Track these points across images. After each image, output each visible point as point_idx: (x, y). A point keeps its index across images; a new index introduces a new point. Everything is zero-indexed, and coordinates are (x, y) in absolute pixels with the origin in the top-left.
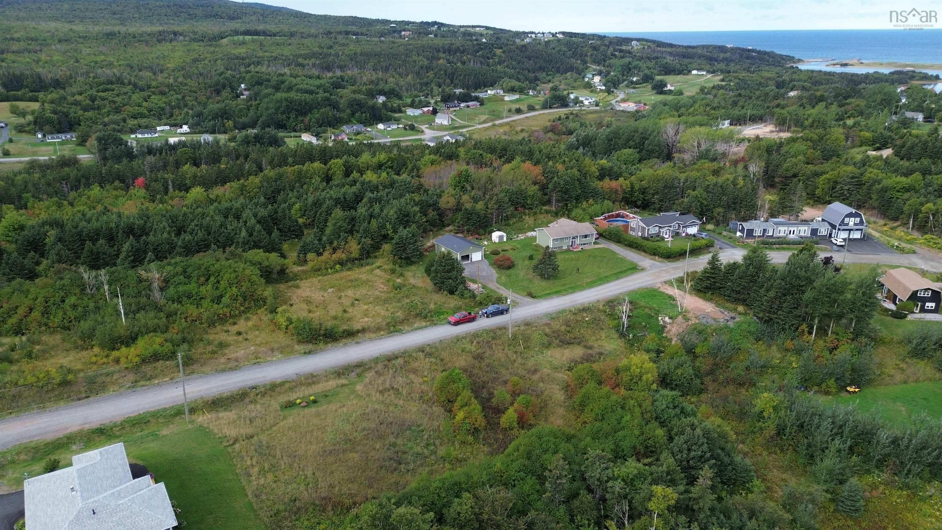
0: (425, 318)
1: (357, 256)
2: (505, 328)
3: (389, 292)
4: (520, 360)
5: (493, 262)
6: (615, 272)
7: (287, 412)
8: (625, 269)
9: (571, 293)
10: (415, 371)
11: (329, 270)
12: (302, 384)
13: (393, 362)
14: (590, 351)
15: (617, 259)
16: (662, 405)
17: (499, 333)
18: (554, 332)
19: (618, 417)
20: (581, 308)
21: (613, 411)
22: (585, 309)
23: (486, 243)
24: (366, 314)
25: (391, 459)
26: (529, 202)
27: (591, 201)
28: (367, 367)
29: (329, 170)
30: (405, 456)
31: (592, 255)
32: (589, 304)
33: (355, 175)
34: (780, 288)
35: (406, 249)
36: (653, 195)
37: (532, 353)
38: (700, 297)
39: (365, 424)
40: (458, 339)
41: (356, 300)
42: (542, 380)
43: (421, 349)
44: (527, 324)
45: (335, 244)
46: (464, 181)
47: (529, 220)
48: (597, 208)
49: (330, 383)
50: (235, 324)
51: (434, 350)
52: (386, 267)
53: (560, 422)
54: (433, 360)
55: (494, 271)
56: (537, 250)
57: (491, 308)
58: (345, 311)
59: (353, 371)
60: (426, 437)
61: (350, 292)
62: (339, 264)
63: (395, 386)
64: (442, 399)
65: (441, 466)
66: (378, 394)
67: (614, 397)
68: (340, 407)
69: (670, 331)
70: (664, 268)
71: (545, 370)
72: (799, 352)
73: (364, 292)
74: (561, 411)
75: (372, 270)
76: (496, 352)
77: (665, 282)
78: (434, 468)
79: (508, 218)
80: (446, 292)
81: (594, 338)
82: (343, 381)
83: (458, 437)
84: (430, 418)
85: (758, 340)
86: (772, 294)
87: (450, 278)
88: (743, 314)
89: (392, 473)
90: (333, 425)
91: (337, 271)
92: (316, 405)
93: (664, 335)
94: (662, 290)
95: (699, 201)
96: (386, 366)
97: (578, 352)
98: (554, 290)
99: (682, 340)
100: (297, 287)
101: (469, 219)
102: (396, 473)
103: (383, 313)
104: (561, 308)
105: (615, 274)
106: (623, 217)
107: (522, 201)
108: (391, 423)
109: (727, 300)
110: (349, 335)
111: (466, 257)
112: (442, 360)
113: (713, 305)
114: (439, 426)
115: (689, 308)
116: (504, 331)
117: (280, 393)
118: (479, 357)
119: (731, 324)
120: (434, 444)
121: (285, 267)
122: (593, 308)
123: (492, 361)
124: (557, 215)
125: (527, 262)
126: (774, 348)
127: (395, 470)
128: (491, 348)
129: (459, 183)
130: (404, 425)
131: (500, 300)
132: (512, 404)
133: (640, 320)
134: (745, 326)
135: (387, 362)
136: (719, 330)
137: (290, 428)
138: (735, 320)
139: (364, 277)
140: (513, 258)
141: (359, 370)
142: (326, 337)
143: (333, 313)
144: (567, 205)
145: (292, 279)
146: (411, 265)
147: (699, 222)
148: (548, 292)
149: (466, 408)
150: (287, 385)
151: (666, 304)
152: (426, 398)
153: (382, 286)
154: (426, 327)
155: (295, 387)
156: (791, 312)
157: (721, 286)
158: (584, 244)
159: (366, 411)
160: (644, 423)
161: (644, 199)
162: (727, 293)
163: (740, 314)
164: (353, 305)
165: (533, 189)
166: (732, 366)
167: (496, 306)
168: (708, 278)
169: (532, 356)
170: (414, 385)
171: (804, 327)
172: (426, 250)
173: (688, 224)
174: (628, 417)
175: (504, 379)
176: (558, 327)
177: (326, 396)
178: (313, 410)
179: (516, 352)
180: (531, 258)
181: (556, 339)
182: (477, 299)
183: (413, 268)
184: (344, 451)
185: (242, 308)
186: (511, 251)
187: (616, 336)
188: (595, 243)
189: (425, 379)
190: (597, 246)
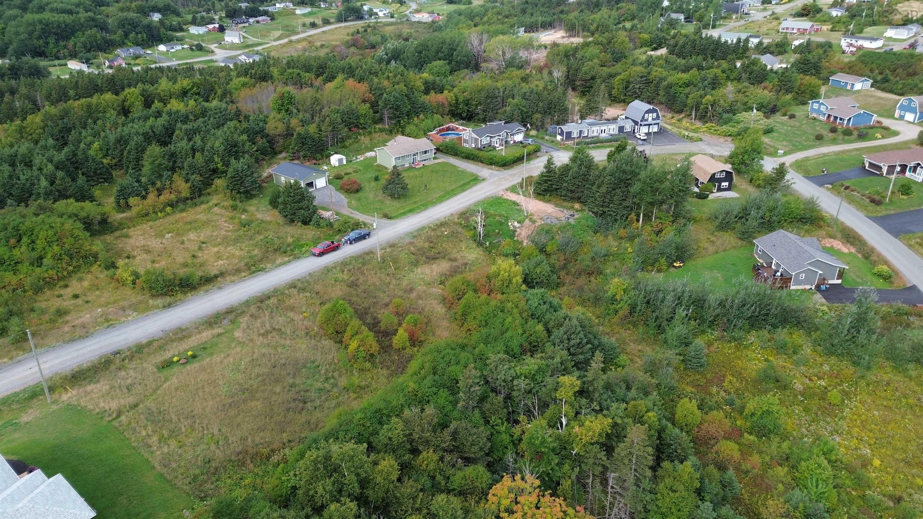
0: (285, 252)
1: (188, 195)
2: (372, 252)
3: (237, 230)
4: (394, 282)
5: (339, 187)
6: (459, 184)
7: (166, 372)
8: (467, 180)
9: (425, 210)
10: (292, 309)
11: (159, 214)
12: (172, 341)
13: (267, 302)
14: (455, 264)
15: (458, 171)
16: (534, 302)
17: (368, 258)
18: (419, 250)
19: (501, 320)
20: (439, 224)
21: (495, 316)
22: (443, 224)
23: (326, 168)
24: (219, 257)
25: (295, 400)
26: (362, 121)
27: (422, 116)
28: (239, 312)
29: (124, 101)
30: (309, 394)
31: (434, 170)
32: (445, 218)
33: (157, 105)
34: (610, 184)
35: (243, 182)
36: (476, 106)
37: (403, 273)
38: (540, 200)
39: (257, 370)
40: (327, 270)
41: (203, 243)
42: (420, 297)
43: (293, 285)
44: (392, 246)
45: (159, 184)
46: (287, 104)
47: (365, 140)
48: (428, 122)
49: (205, 334)
50: (66, 286)
51: (306, 284)
52: (225, 204)
53: (446, 334)
54: (308, 294)
55: (342, 197)
56: (379, 170)
57: (353, 235)
58: (194, 256)
59: (224, 318)
60: (323, 372)
61: (192, 236)
62: (169, 205)
63: (277, 327)
64: (330, 332)
65: (346, 396)
66: (261, 338)
67: (493, 303)
68: (225, 358)
69: (520, 234)
70: (502, 176)
71: (419, 287)
72: (631, 238)
73: (208, 233)
74: (445, 323)
75: (210, 208)
76: (370, 277)
77: (507, 190)
78: (339, 400)
79: (343, 140)
80: (300, 224)
81: (455, 250)
82: (217, 331)
83: (355, 366)
84: (322, 353)
85: (596, 232)
86: (603, 189)
87: (301, 209)
88: (580, 211)
89: (300, 413)
90: (224, 377)
91: (169, 214)
92: (197, 359)
93: (516, 239)
94: (505, 197)
95: (519, 109)
96: (259, 308)
97: (443, 266)
98: (408, 209)
99: (533, 242)
100: (128, 236)
101: (303, 144)
102: (304, 411)
103: (238, 253)
104: (419, 225)
105: (460, 187)
106: (453, 130)
107: (355, 121)
108: (284, 365)
109: (564, 200)
110: (206, 281)
111: (311, 185)
112: (317, 293)
113: (553, 206)
114: (333, 360)
115: (533, 212)
116: (371, 255)
117: (149, 354)
118: (353, 285)
119: (572, 221)
120: (333, 377)
121: (105, 216)
122: (449, 222)
123: (367, 287)
124: (391, 133)
125: (373, 184)
126: (610, 237)
127: (303, 409)
128: (363, 274)
129: (282, 106)
130: (298, 364)
131: (357, 225)
132: (400, 324)
133: (494, 227)
134: (583, 222)
135: (259, 304)
136: (563, 228)
137: (177, 389)
138: (575, 217)
139: (202, 217)
140: (359, 181)
141: (231, 317)
142: (182, 287)
143: (180, 260)
144: (399, 121)
145: (117, 229)
146: (251, 199)
147: (524, 129)
148: (402, 211)
149: (357, 337)
150: (155, 344)
151: (512, 209)
152: (312, 333)
153: (226, 224)
154: (289, 262)
155: (166, 344)
156: (621, 204)
157: (557, 187)
158: (425, 160)
159: (255, 357)
160: (524, 322)
161: (468, 111)
162: (564, 193)
163: (577, 211)
164: (200, 248)
165: (365, 108)
166: (579, 258)
167: (357, 231)
168: (546, 181)
169: (404, 276)
170: (296, 322)
171: (633, 216)
172: (263, 181)
173: (514, 132)
174: (510, 319)
175: (384, 302)
176: (421, 244)
177: (205, 349)
178: (195, 365)
179: (388, 275)
180: (377, 179)
181: (422, 256)
182: (335, 227)
183: (254, 201)
184: (245, 401)
185: (71, 268)
186: (354, 174)
187: (474, 246)
188: (435, 158)
189: (305, 314)
190: (437, 161)
